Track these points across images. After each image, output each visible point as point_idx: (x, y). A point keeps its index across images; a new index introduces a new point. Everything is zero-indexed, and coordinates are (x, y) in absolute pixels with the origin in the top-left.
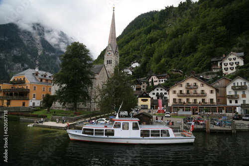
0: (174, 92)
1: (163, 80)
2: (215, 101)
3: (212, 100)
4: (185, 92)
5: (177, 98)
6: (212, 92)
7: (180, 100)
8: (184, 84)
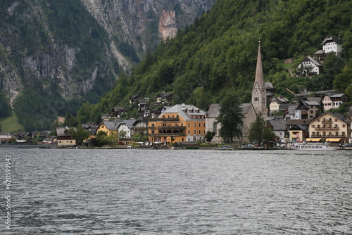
0: (313, 126)
1: (338, 102)
2: (346, 134)
3: (344, 133)
4: (322, 126)
5: (316, 131)
6: (344, 126)
7: (318, 133)
8: (321, 119)
